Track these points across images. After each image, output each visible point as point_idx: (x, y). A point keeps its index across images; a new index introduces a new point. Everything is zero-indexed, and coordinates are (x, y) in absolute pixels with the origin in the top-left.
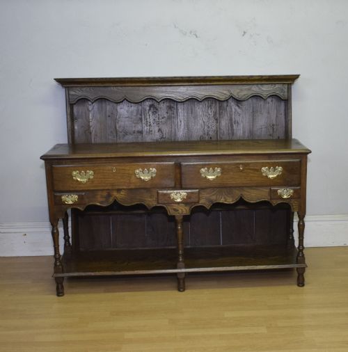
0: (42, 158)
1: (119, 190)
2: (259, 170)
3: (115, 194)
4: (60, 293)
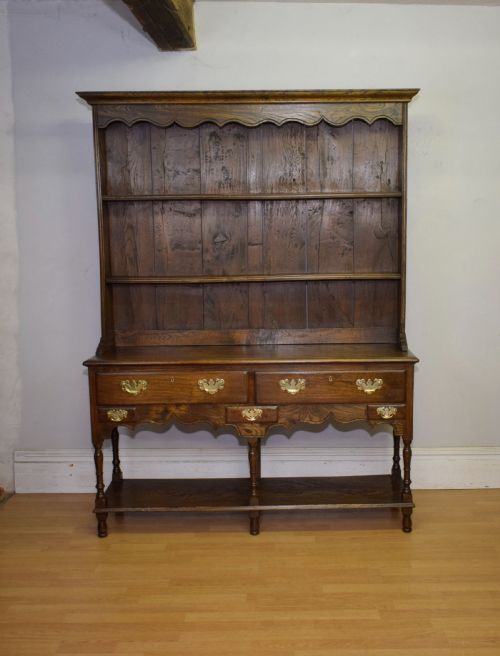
0: (84, 364)
1: (178, 405)
2: (353, 383)
3: (173, 409)
4: (102, 532)
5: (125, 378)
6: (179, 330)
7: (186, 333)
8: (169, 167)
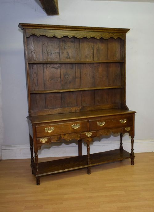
3: (63, 136)
4: (38, 183)
5: (46, 127)
6: (53, 108)
7: (56, 109)
8: (49, 51)
